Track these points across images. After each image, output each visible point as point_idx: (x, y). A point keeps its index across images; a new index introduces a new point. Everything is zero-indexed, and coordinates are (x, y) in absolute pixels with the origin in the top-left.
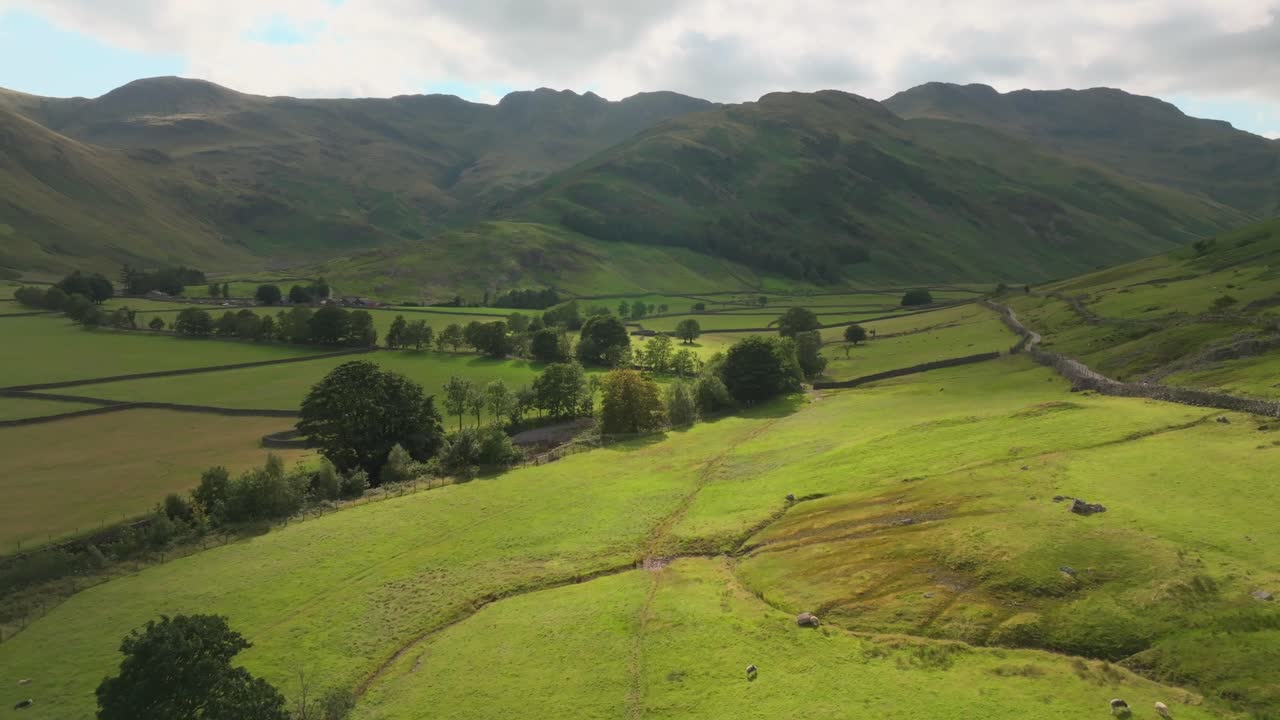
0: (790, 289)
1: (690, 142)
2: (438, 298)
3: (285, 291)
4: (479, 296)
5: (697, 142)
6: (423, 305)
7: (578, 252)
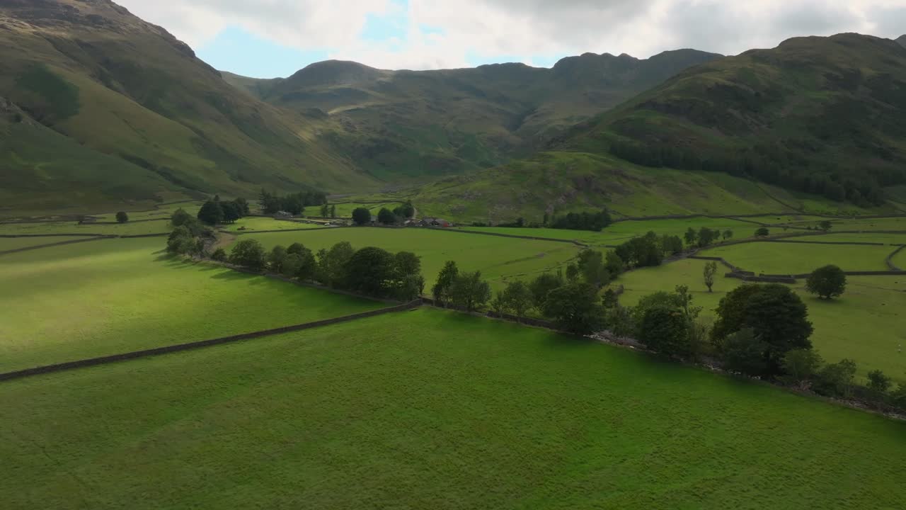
0: (834, 210)
1: (721, 81)
2: (502, 219)
3: (375, 211)
4: (539, 218)
5: (728, 80)
6: (490, 225)
7: (625, 177)
